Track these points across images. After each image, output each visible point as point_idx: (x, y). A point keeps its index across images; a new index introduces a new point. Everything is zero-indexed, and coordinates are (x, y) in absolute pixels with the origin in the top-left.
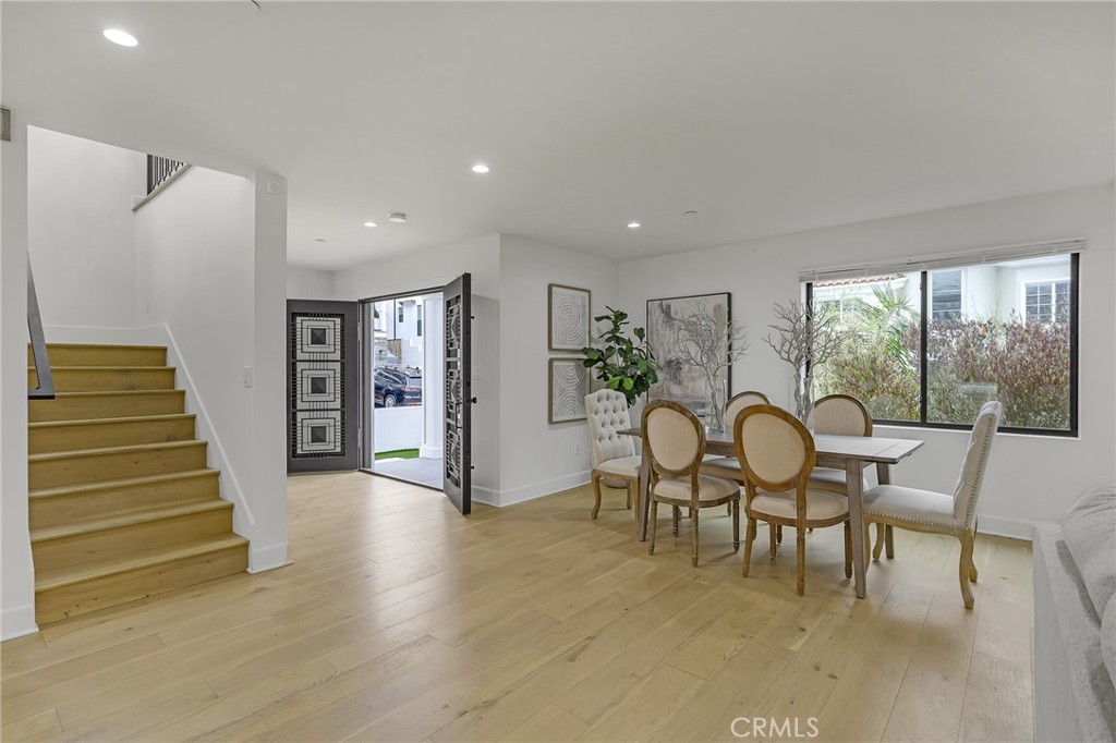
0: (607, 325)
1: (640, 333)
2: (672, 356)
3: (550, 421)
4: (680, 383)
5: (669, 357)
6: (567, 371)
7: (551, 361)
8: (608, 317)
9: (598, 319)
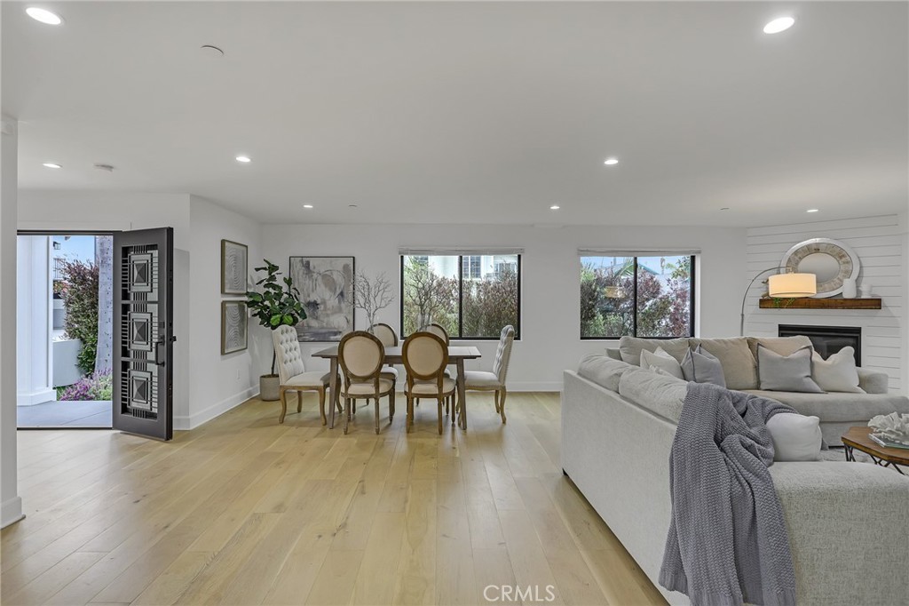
0: (265, 275)
1: (289, 282)
2: (312, 298)
3: (223, 353)
4: (317, 318)
5: (308, 299)
6: (233, 310)
7: (223, 304)
8: (265, 269)
9: (257, 270)
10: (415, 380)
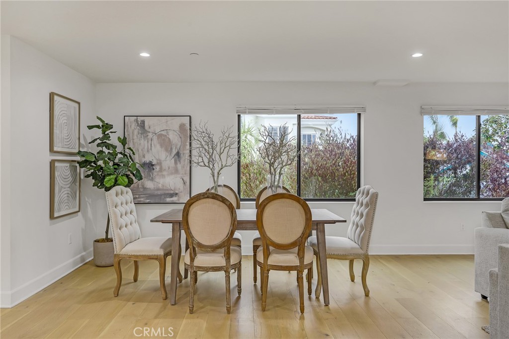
0: (98, 133)
1: (124, 141)
2: (147, 159)
3: (52, 217)
4: (152, 180)
5: (143, 160)
6: (63, 170)
7: (52, 163)
8: (98, 127)
9: (90, 127)
10: (271, 248)
